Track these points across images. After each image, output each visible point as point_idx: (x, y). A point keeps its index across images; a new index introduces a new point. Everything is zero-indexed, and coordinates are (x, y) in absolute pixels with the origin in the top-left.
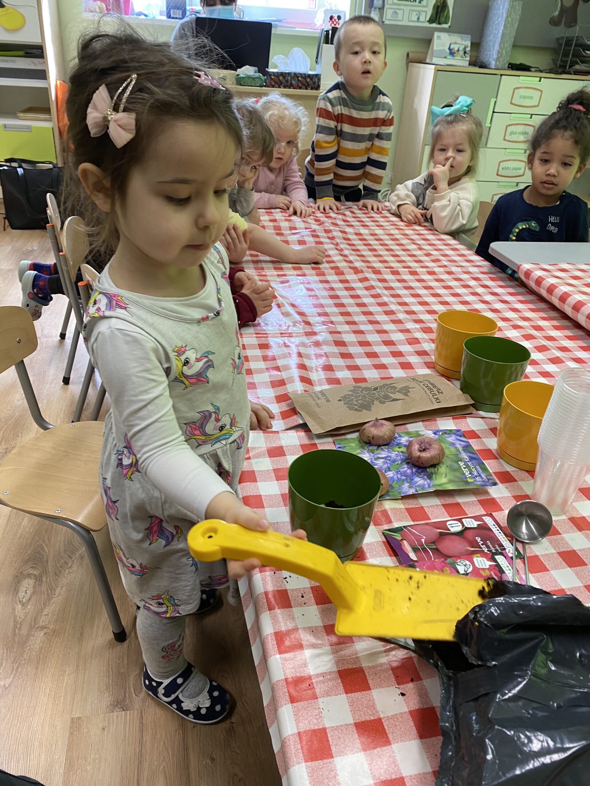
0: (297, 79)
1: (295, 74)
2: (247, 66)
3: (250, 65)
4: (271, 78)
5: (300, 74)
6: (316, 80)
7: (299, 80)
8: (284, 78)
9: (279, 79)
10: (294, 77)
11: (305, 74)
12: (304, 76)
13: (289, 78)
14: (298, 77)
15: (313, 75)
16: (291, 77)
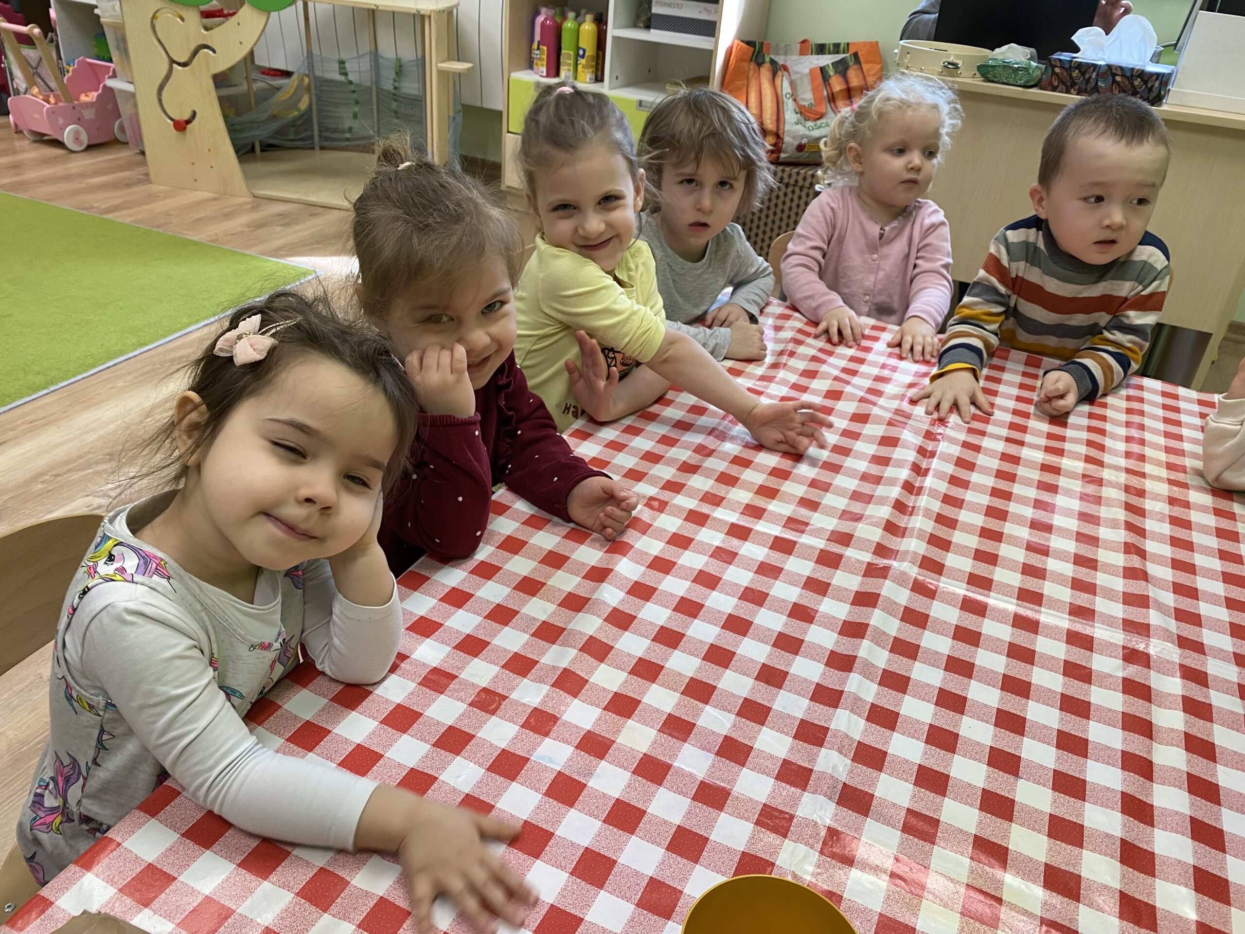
0: (1111, 78)
1: (1109, 67)
2: (1012, 45)
3: (1019, 44)
4: (1053, 73)
5: (1121, 68)
6: (1157, 84)
7: (1114, 81)
8: (1083, 74)
9: (1071, 77)
10: (1105, 73)
11: (1133, 69)
12: (1128, 74)
13: (1094, 75)
14: (1114, 75)
15: (1151, 75)
16: (1098, 75)
